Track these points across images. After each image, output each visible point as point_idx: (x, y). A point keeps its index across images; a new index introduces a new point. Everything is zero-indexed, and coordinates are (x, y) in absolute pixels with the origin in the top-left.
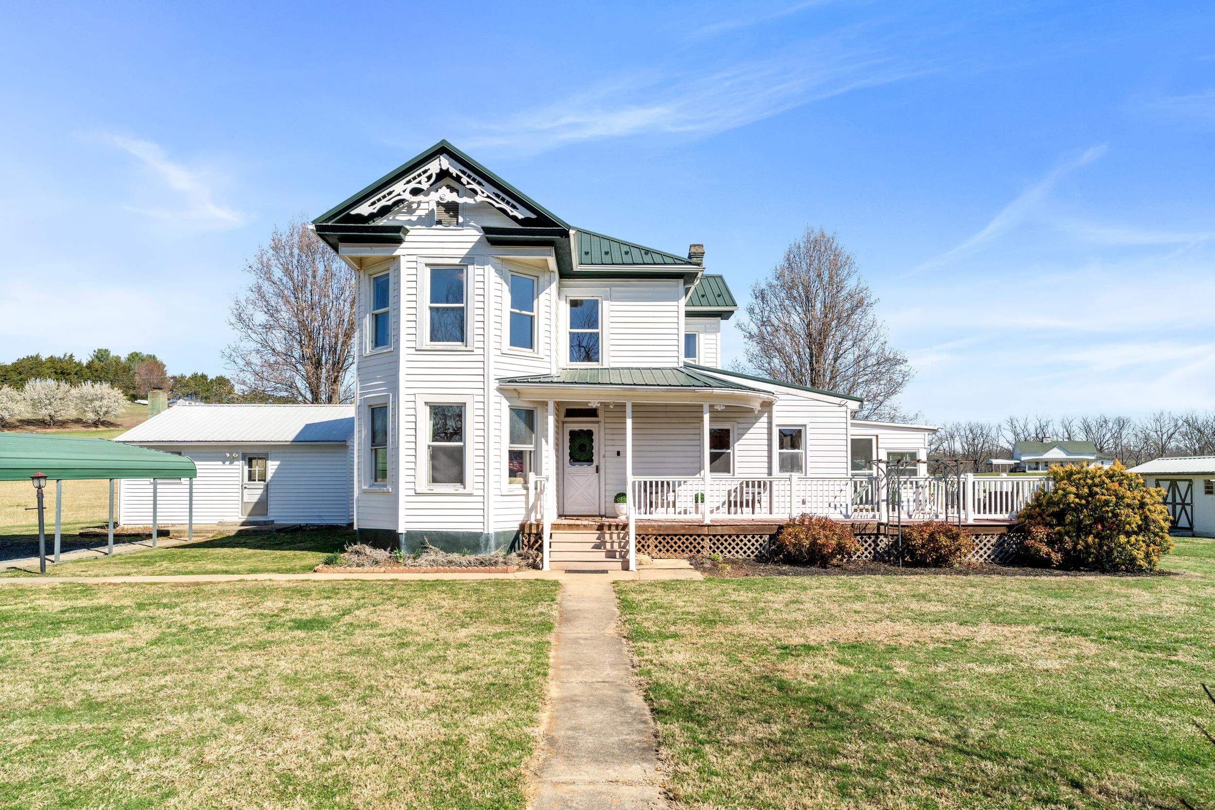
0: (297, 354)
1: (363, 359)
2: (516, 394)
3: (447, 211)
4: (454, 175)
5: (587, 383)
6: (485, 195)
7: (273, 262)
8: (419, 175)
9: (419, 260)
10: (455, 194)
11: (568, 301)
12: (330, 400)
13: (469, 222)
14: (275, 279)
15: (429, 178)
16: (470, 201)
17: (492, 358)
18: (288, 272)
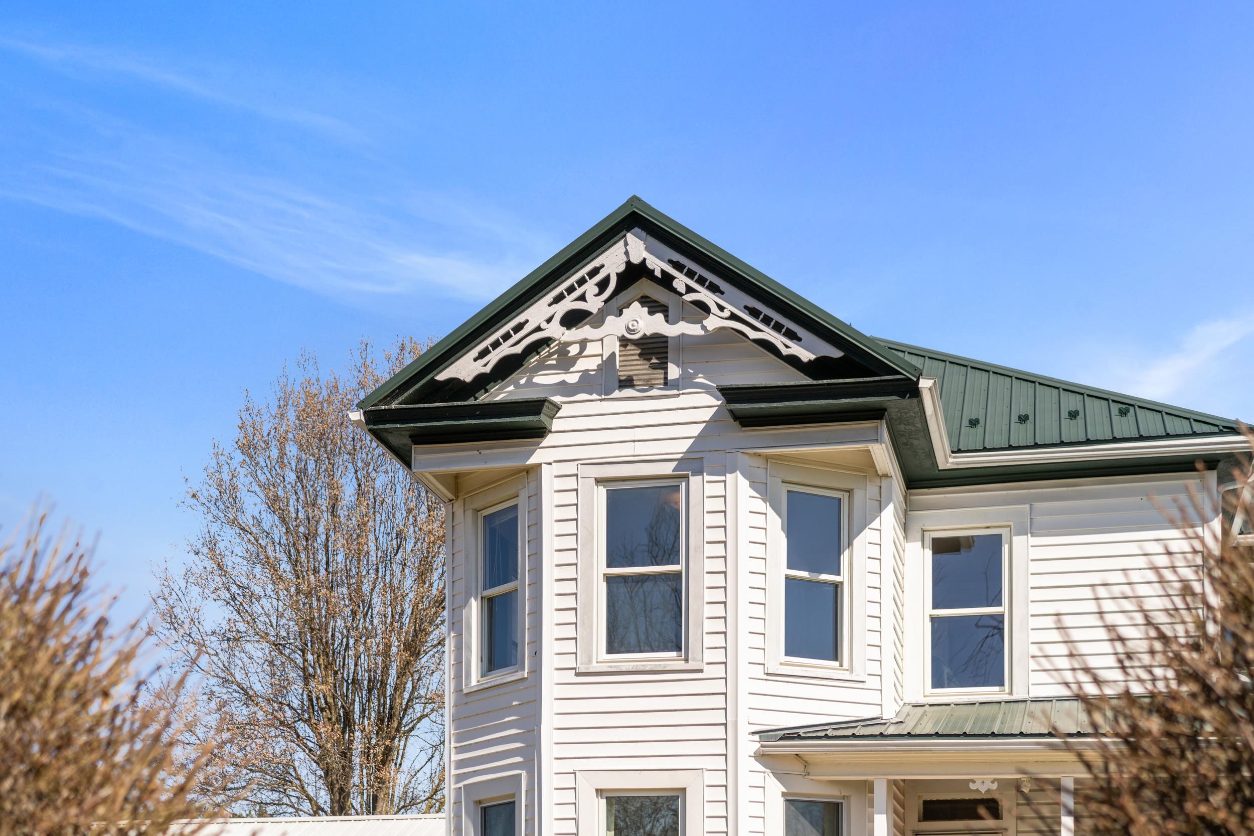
0: (296, 696)
1: (464, 698)
2: (799, 768)
3: (645, 355)
4: (658, 273)
5: (965, 735)
6: (726, 314)
7: (243, 480)
8: (582, 281)
9: (584, 471)
10: (660, 316)
11: (928, 542)
12: (372, 806)
13: (695, 375)
14: (246, 520)
15: (603, 285)
16: (694, 330)
17: (745, 686)
18: (274, 503)
